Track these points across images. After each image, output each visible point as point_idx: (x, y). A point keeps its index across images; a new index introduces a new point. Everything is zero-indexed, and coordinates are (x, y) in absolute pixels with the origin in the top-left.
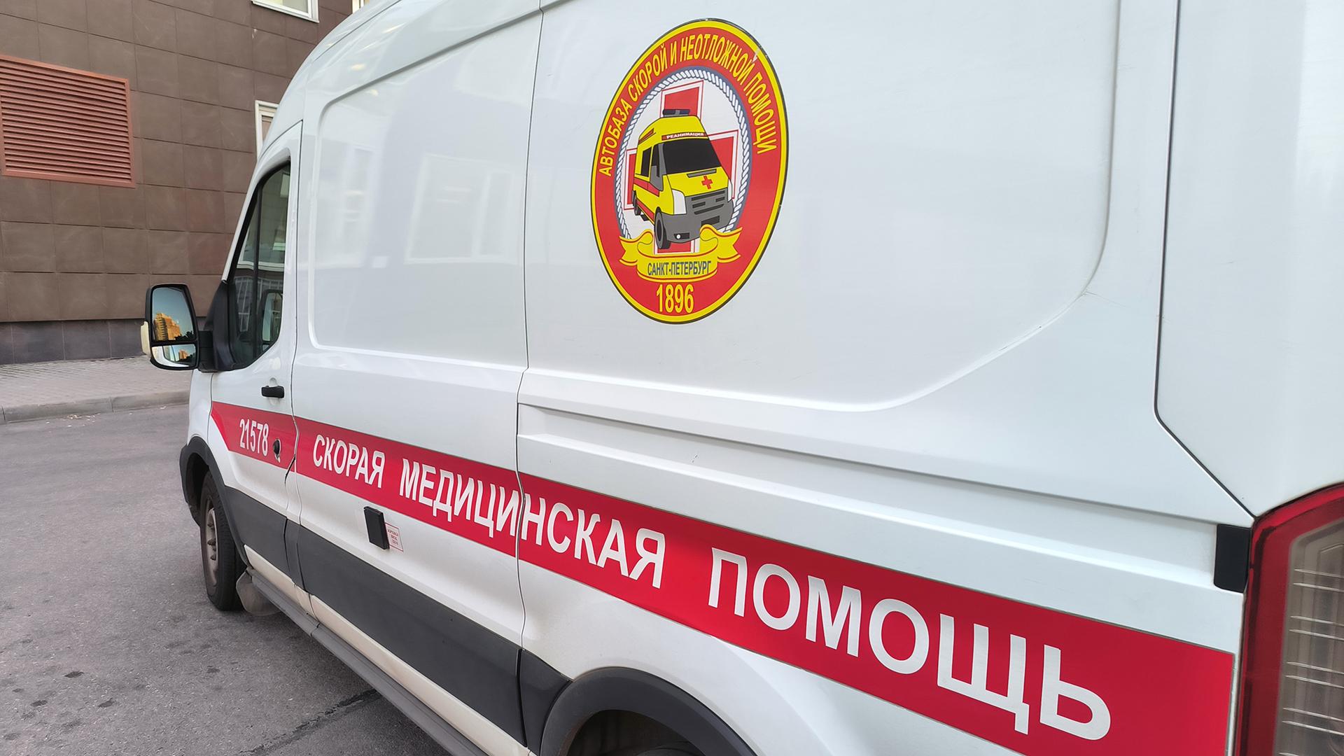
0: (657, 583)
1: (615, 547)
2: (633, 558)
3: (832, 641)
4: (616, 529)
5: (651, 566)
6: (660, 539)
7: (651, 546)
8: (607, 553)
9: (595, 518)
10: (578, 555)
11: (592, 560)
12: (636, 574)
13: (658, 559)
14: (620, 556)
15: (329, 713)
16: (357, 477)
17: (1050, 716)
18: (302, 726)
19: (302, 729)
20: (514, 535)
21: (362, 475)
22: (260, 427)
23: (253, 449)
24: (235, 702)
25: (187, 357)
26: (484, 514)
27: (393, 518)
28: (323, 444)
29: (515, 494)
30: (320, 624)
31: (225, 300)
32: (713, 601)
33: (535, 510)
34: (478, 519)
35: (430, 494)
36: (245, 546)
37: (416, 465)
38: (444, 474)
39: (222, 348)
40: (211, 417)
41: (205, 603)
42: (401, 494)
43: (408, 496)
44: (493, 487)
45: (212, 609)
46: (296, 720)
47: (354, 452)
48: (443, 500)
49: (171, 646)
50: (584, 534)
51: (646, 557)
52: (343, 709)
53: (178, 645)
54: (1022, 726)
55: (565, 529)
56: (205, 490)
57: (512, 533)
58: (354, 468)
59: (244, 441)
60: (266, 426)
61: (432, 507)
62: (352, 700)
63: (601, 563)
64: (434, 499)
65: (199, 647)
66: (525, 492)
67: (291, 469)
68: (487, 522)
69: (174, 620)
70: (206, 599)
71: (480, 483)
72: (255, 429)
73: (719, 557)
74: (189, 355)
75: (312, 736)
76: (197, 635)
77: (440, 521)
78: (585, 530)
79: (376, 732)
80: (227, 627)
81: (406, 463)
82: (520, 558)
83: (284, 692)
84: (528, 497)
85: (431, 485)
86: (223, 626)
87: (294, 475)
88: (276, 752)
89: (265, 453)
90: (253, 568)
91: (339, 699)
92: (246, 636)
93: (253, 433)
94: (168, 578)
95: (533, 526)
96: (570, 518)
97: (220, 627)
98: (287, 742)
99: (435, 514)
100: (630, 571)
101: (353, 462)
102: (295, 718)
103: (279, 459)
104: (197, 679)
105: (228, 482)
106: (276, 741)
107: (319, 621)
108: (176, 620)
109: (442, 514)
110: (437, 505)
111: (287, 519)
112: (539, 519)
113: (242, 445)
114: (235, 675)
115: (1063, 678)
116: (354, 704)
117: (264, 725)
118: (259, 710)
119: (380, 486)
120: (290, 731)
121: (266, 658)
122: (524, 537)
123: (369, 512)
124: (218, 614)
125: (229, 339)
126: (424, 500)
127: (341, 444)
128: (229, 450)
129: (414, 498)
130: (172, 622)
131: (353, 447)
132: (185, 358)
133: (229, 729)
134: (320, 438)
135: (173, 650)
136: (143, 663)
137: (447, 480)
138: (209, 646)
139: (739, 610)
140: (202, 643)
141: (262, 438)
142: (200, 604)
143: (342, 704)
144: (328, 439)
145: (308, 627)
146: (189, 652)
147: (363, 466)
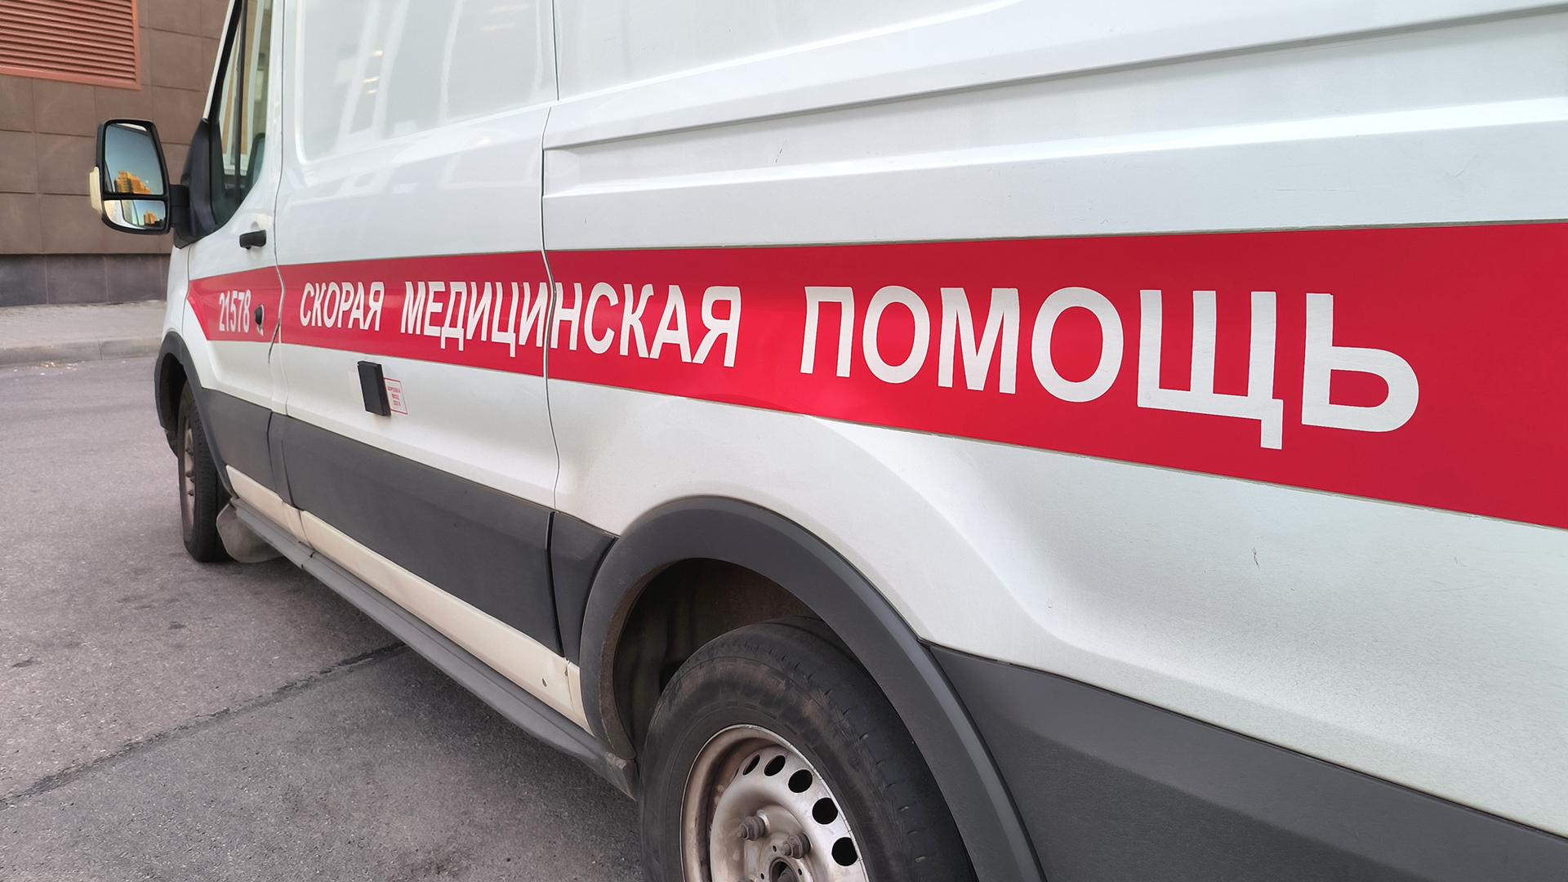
0: (729, 361)
1: (673, 325)
2: (697, 332)
3: (976, 381)
4: (675, 299)
5: (722, 339)
6: (732, 295)
7: (721, 310)
8: (663, 335)
9: (648, 291)
10: (624, 350)
11: (643, 352)
12: (701, 357)
13: (731, 327)
14: (681, 337)
15: (326, 672)
16: (350, 326)
17: (1319, 410)
18: (286, 687)
19: (284, 691)
20: (541, 346)
21: (356, 321)
22: (241, 296)
23: (233, 329)
24: (199, 661)
25: (156, 222)
26: (503, 327)
27: (394, 367)
28: (312, 294)
29: (543, 286)
30: (314, 552)
31: (206, 144)
32: (807, 366)
33: (569, 303)
34: (498, 337)
35: (437, 319)
36: (228, 467)
37: (421, 285)
38: (457, 287)
39: (200, 207)
40: (187, 301)
41: (180, 555)
42: (403, 331)
43: (410, 331)
44: (515, 286)
45: (189, 561)
46: (278, 681)
47: (348, 293)
48: (453, 324)
49: (126, 600)
50: (632, 319)
51: (715, 327)
52: (345, 668)
53: (135, 599)
54: (1272, 438)
55: (608, 317)
56: (183, 403)
57: (539, 344)
58: (347, 314)
59: (224, 322)
60: (249, 293)
61: (440, 338)
62: (359, 658)
63: (655, 353)
64: (441, 325)
65: (163, 602)
66: (556, 280)
67: (275, 341)
68: (508, 338)
69: (135, 572)
70: (184, 550)
71: (499, 285)
72: (237, 302)
73: (815, 296)
74: (158, 220)
75: (297, 699)
76: (162, 588)
77: (449, 354)
78: (633, 313)
79: (386, 693)
80: (205, 580)
81: (409, 285)
82: (550, 376)
83: (268, 650)
84: (559, 286)
85: (437, 307)
86: (201, 579)
87: (280, 347)
88: (245, 716)
89: (246, 329)
90: (238, 497)
91: (341, 657)
92: (229, 589)
93: (233, 308)
94: (136, 529)
95: (565, 326)
96: (614, 301)
97: (195, 580)
98: (262, 705)
99: (443, 346)
100: (693, 354)
101: (345, 307)
102: (278, 678)
103: (262, 332)
104: (153, 636)
105: (206, 382)
106: (246, 704)
107: (314, 549)
108: (138, 572)
109: (453, 342)
110: (447, 332)
111: (272, 412)
112: (573, 315)
113: (222, 327)
114: (206, 631)
115: (1338, 341)
116: (360, 663)
117: (236, 686)
118: (231, 669)
119: (377, 328)
120: (268, 692)
121: (251, 612)
122: (554, 345)
123: (363, 368)
124: (196, 567)
125: (210, 197)
126: (431, 331)
127: (333, 286)
128: (208, 339)
129: (418, 332)
130: (133, 574)
131: (348, 286)
132: (153, 222)
133: (186, 690)
134: (309, 287)
135: (128, 604)
136: (82, 619)
137: (459, 294)
138: (178, 600)
139: (844, 369)
140: (167, 597)
141: (243, 309)
142: (174, 555)
143: (345, 662)
144: (317, 285)
145: (297, 557)
146: (149, 607)
147: (358, 308)
